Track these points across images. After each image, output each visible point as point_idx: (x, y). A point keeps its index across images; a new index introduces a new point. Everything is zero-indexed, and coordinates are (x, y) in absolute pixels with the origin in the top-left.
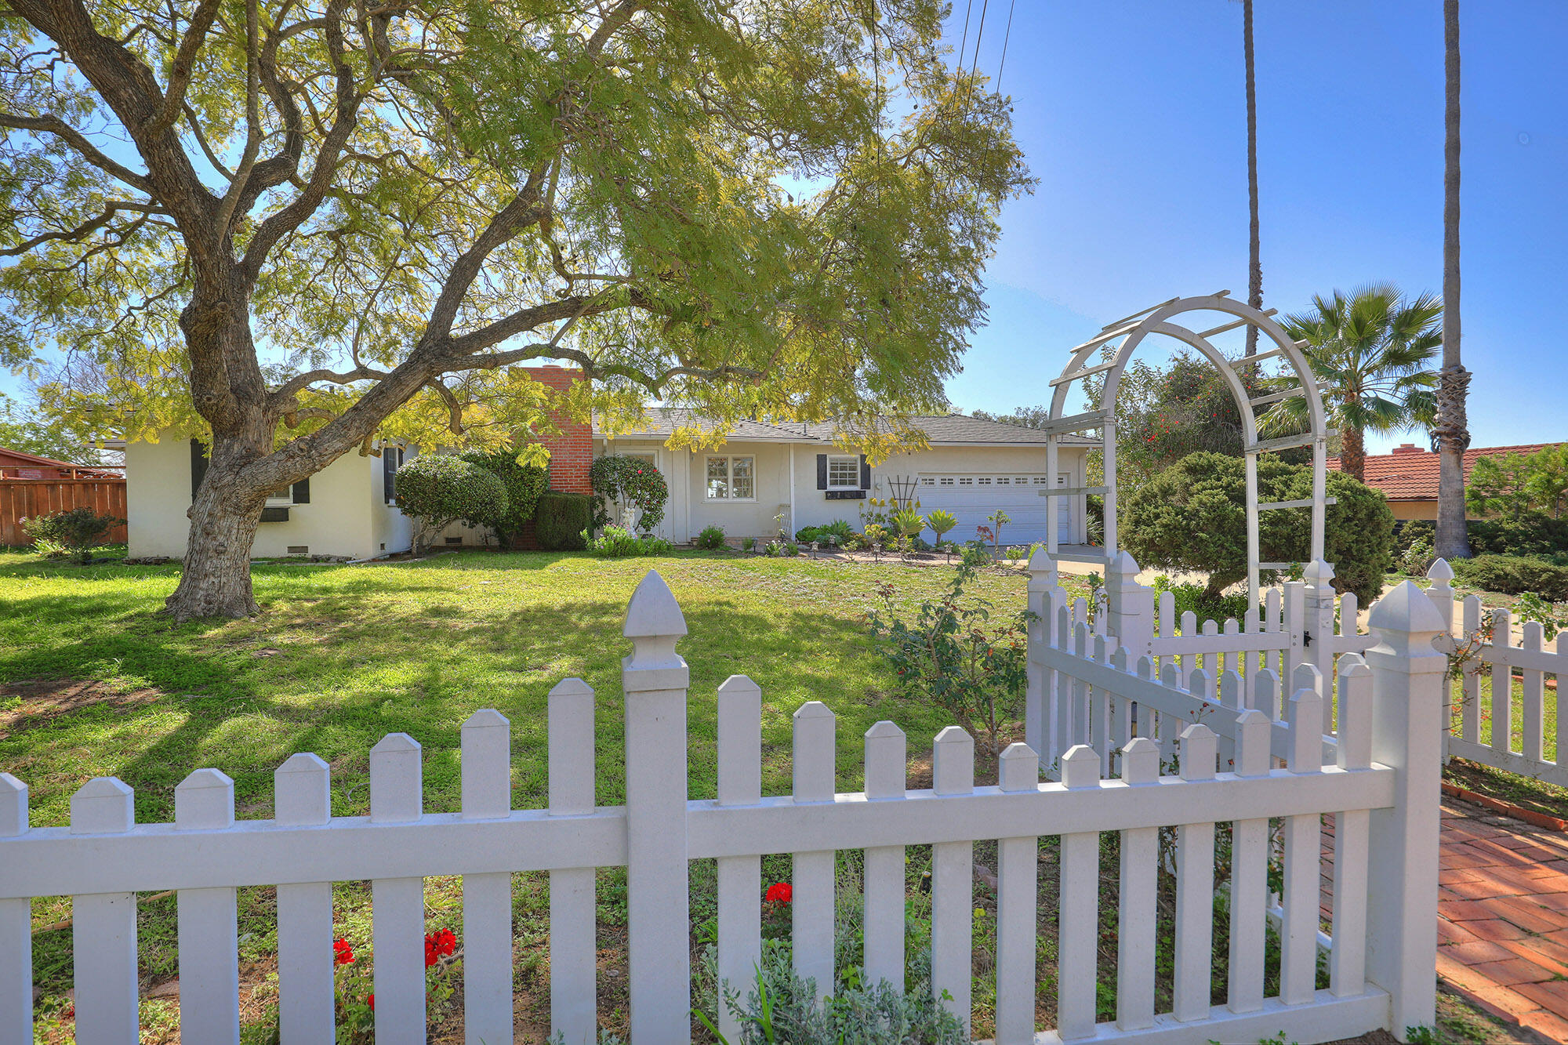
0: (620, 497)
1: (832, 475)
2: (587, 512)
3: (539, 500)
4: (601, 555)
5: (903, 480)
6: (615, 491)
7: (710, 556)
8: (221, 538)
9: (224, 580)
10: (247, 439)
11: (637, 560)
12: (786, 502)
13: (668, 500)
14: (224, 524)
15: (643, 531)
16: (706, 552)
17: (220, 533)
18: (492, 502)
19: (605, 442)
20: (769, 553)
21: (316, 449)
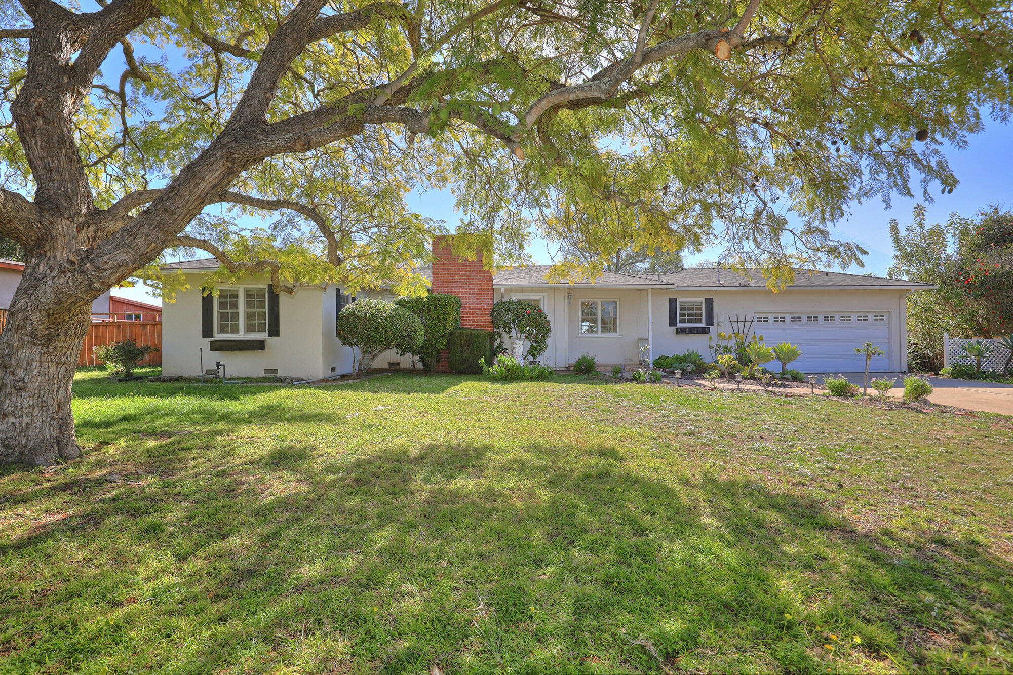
0: (514, 333)
1: (681, 315)
2: (487, 343)
3: (451, 334)
4: (494, 379)
5: (741, 318)
6: (510, 328)
7: (585, 381)
8: (20, 373)
9: (26, 420)
10: (54, 257)
11: (523, 384)
12: (645, 336)
13: (551, 334)
14: (23, 355)
15: (531, 358)
16: (581, 377)
17: (19, 366)
18: (409, 336)
19: (503, 290)
20: (636, 379)
21: (91, 261)
